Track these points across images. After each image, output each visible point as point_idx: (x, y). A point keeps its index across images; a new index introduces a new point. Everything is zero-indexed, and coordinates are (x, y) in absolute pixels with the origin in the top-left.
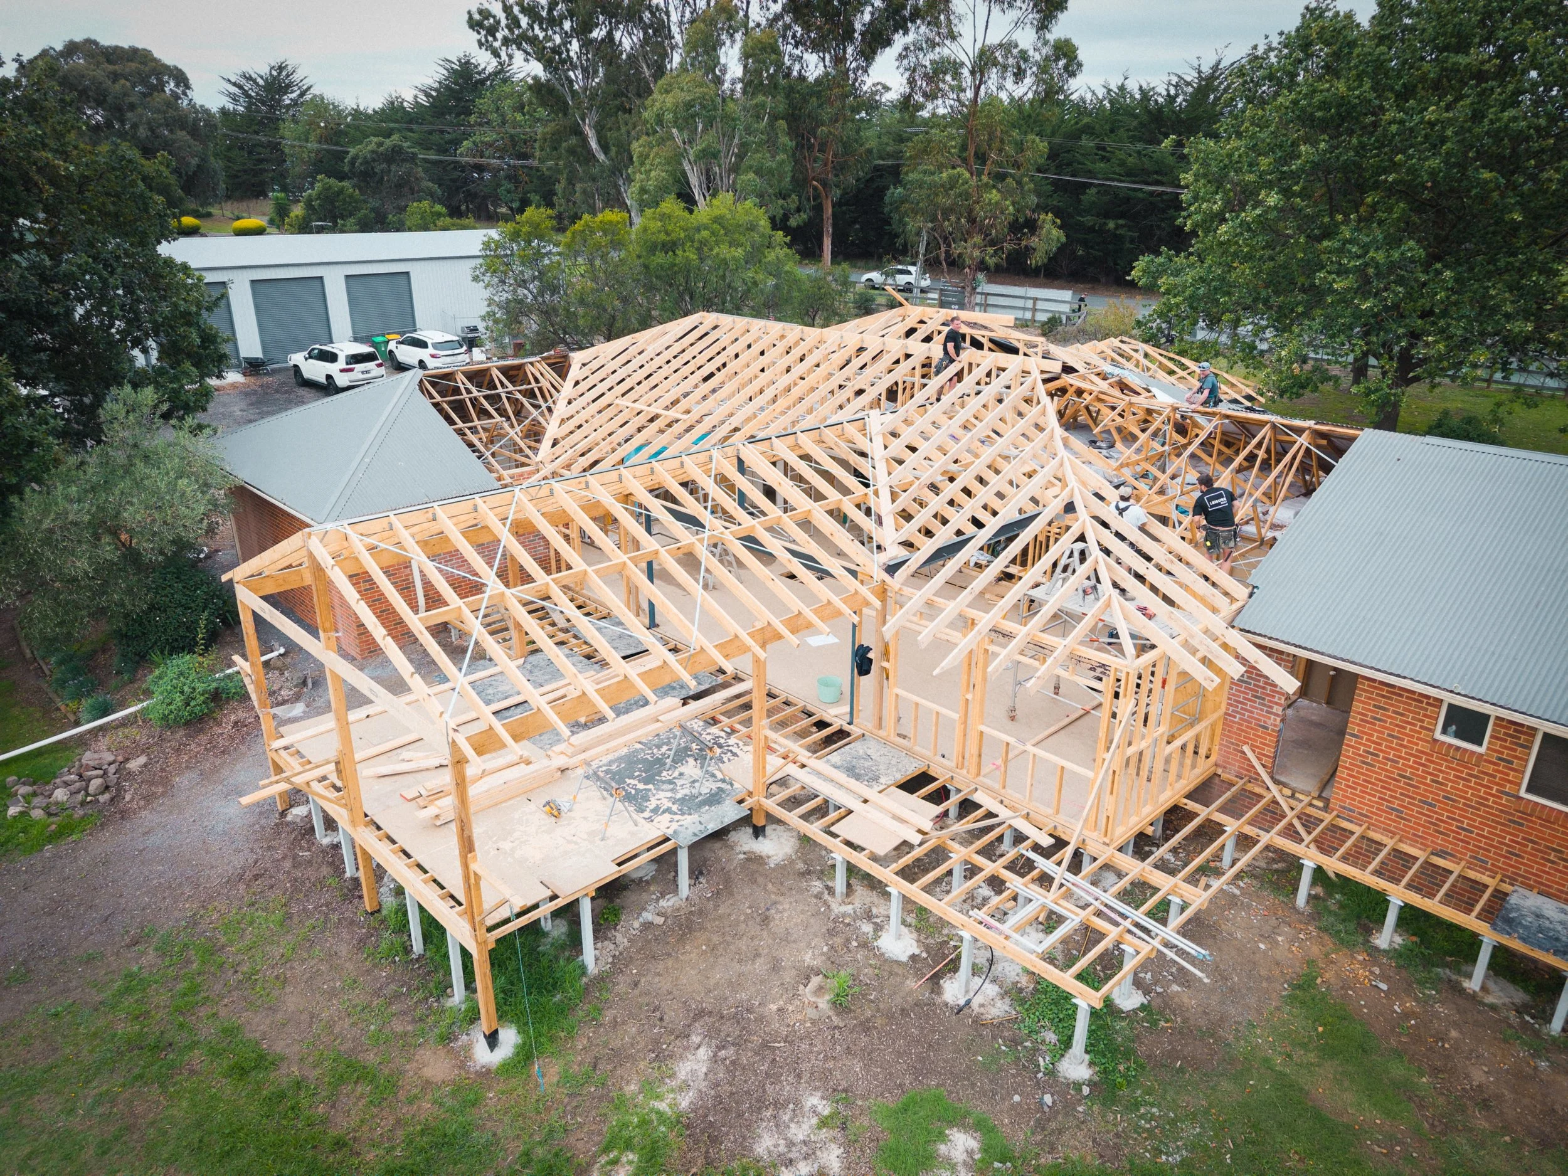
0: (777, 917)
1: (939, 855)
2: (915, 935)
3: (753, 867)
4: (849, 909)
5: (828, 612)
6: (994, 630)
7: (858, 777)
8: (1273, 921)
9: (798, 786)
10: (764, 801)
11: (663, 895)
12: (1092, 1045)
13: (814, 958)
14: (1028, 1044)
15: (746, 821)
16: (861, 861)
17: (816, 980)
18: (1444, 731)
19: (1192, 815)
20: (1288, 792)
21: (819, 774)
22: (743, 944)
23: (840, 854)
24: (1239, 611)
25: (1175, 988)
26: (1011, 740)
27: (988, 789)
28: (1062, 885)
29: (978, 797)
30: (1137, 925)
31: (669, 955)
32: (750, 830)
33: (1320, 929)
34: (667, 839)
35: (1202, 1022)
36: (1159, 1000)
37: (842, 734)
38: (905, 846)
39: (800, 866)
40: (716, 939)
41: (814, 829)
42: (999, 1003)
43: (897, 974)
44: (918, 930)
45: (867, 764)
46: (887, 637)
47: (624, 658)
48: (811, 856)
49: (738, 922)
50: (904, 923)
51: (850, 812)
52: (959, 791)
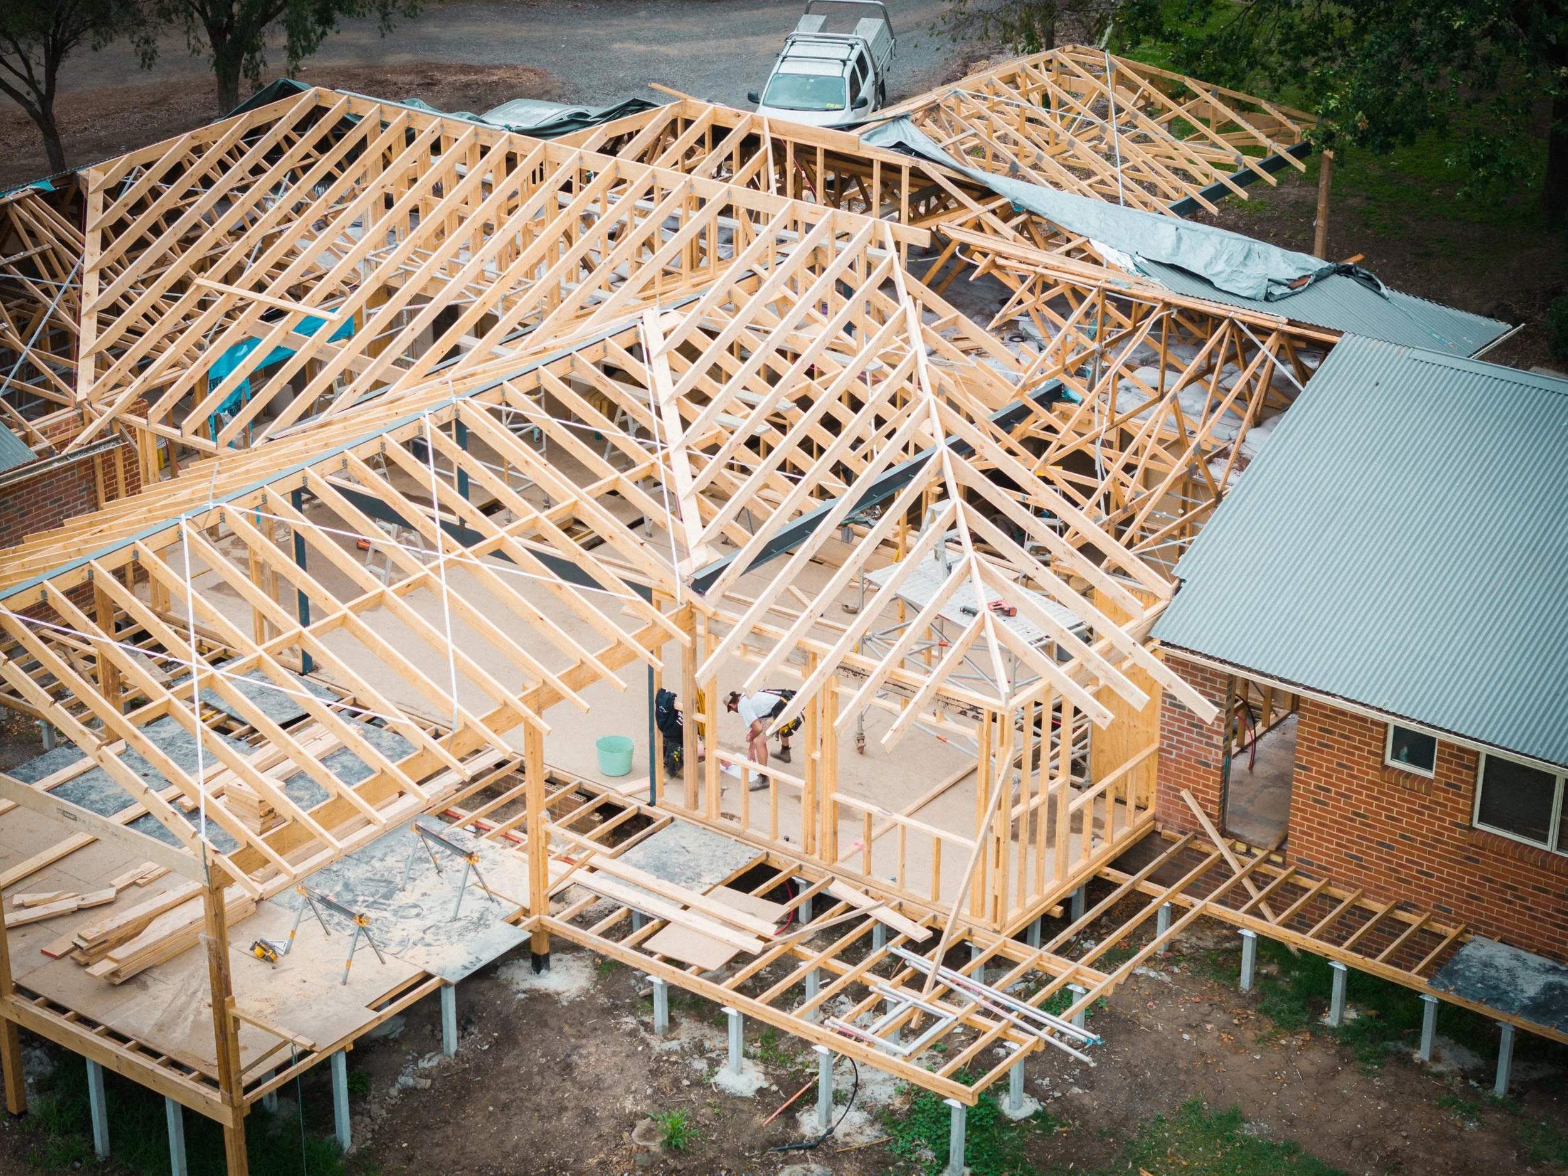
0: (582, 1062)
1: (785, 964)
2: (762, 1068)
3: (540, 1007)
4: (674, 1045)
5: (619, 656)
6: (843, 668)
7: (671, 877)
8: (1206, 1008)
9: (588, 897)
10: (547, 920)
11: (421, 1055)
12: (974, 1157)
13: (636, 1102)
14: (901, 1163)
15: (521, 951)
16: (689, 981)
17: (642, 1125)
18: (1396, 756)
19: (1113, 886)
20: (1242, 847)
21: (618, 878)
22: (542, 1098)
23: (659, 976)
24: (1158, 617)
25: (1076, 1090)
26: (874, 809)
27: (850, 878)
28: (937, 983)
29: (837, 889)
30: (1026, 1019)
31: (447, 1122)
32: (527, 964)
33: (1260, 1011)
34: (427, 977)
35: (1104, 1123)
36: (1056, 1106)
37: (640, 821)
38: (742, 958)
39: (602, 1000)
40: (504, 1097)
41: (621, 950)
42: (868, 1131)
43: (742, 1111)
44: (765, 1061)
45: (682, 859)
46: (702, 686)
47: (284, 726)
48: (616, 987)
49: (530, 1074)
50: (746, 1055)
51: (665, 923)
52: (809, 884)
